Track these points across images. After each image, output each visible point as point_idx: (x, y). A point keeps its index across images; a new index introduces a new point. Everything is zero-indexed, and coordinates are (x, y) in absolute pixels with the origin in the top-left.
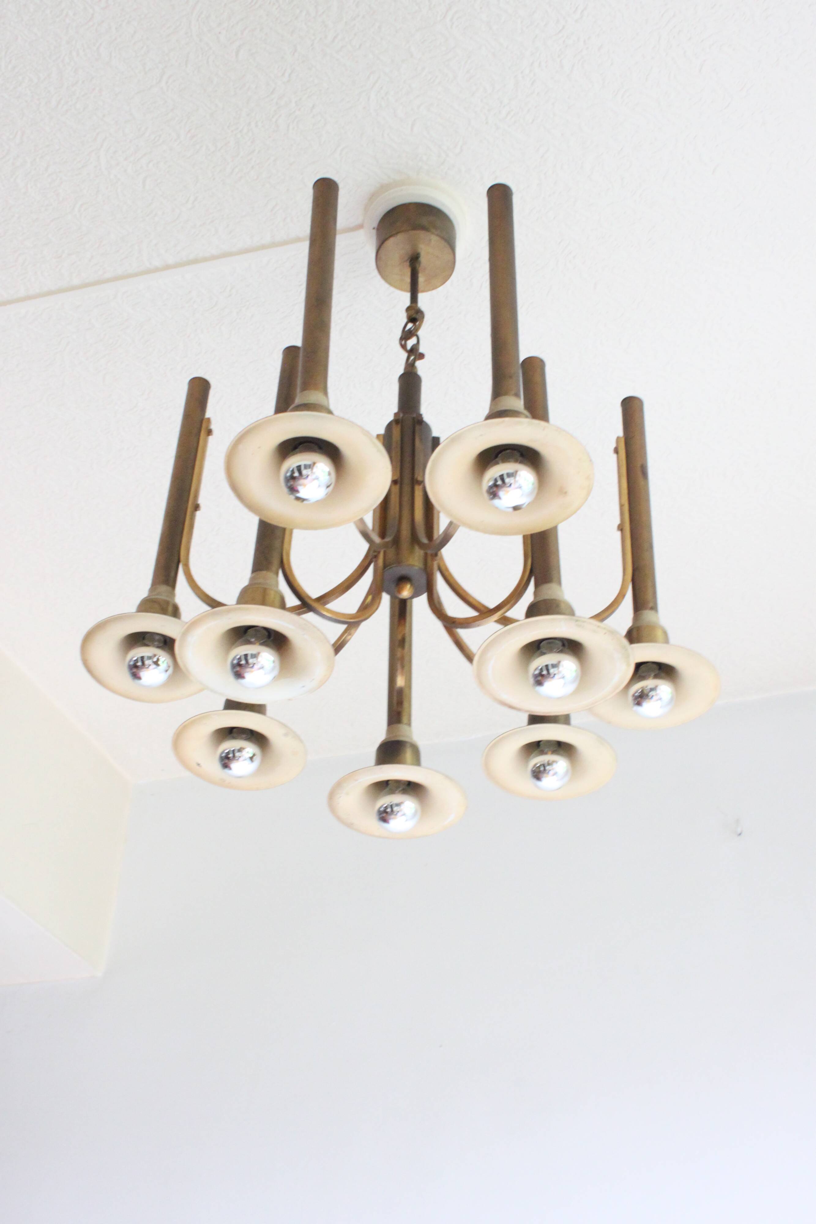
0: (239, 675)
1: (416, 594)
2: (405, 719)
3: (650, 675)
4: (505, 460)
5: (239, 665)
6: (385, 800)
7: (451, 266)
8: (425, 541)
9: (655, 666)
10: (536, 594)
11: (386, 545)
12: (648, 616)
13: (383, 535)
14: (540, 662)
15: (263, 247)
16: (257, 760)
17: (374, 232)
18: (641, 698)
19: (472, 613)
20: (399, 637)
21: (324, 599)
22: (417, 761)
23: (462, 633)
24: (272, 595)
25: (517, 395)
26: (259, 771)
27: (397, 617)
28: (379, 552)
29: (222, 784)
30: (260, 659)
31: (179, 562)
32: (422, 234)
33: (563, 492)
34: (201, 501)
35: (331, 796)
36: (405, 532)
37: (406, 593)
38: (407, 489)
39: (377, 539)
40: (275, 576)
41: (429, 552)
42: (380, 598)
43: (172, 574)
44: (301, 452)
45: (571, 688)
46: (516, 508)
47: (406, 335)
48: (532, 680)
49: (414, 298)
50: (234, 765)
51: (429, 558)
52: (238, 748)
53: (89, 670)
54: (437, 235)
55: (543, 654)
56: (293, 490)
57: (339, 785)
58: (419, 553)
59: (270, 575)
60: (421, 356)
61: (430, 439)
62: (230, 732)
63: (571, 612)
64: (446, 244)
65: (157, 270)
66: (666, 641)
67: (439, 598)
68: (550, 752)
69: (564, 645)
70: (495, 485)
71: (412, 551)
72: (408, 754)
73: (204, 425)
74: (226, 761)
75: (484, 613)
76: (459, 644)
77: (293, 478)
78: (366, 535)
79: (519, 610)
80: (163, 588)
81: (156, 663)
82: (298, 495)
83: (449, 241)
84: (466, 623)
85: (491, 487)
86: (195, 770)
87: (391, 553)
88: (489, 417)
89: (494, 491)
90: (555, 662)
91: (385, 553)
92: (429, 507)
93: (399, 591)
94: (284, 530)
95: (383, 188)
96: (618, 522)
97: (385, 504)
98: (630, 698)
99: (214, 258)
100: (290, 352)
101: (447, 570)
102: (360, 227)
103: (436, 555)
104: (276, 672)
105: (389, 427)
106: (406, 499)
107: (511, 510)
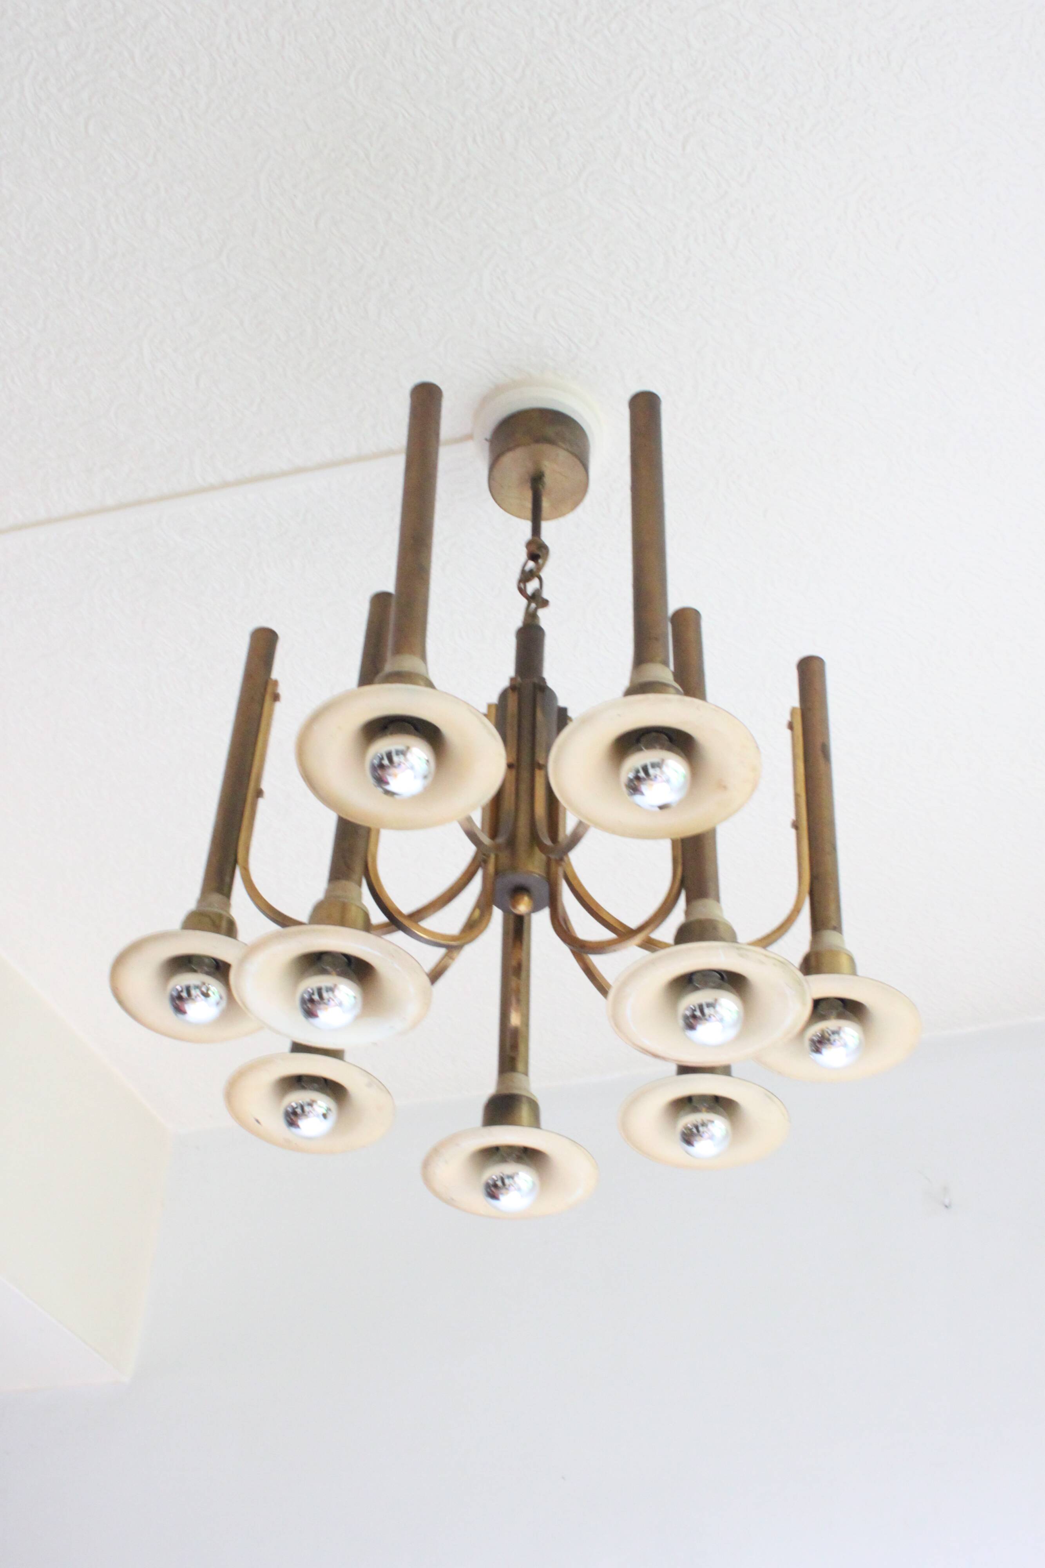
0: (310, 1013)
1: (536, 908)
2: (520, 1066)
3: (832, 1013)
4: (650, 746)
5: (312, 1001)
6: (494, 1172)
7: (582, 489)
8: (548, 842)
9: (840, 1002)
10: (687, 913)
11: (498, 848)
12: (830, 937)
13: (494, 835)
14: (693, 999)
15: (347, 461)
16: (332, 1117)
17: (487, 445)
18: (820, 1043)
19: (608, 935)
20: (514, 963)
21: (418, 915)
22: (536, 1122)
23: (597, 960)
24: (353, 912)
25: (665, 663)
26: (335, 1130)
27: (510, 941)
28: (488, 856)
29: (287, 1145)
30: (337, 992)
31: (236, 862)
32: (545, 448)
33: (722, 787)
34: (265, 786)
35: (426, 1164)
36: (523, 831)
37: (523, 907)
38: (525, 775)
39: (486, 840)
40: (357, 887)
41: (553, 857)
42: (490, 914)
43: (227, 879)
44: (391, 734)
45: (731, 1033)
46: (661, 808)
47: (526, 576)
48: (681, 1022)
49: (536, 530)
50: (302, 1123)
51: (553, 864)
52: (308, 1100)
53: (121, 1002)
54: (567, 450)
55: (697, 989)
56: (381, 781)
57: (436, 1152)
58: (539, 857)
59: (351, 885)
60: (545, 603)
61: (556, 710)
62: (299, 1082)
63: (731, 937)
64: (578, 462)
65: (212, 488)
66: (853, 972)
67: (565, 913)
68: (704, 1109)
69: (722, 978)
70: (638, 778)
71: (530, 854)
72: (525, 1112)
73: (270, 689)
74: (292, 1117)
75: (623, 933)
76: (590, 972)
77: (382, 766)
78: (472, 836)
79: (666, 932)
80: (216, 898)
81: (206, 995)
82: (388, 788)
83: (582, 458)
84: (600, 948)
85: (631, 780)
86: (252, 1128)
87: (504, 857)
88: (630, 692)
89: (634, 786)
90: (710, 1000)
91: (497, 857)
92: (552, 802)
93: (515, 904)
94: (368, 830)
95: (499, 389)
96: (792, 816)
97: (497, 801)
98: (807, 1043)
99: (284, 474)
100: (380, 601)
101: (576, 877)
102: (469, 437)
103: (561, 859)
104: (357, 1010)
105: (504, 696)
106: (524, 787)
107: (658, 809)
